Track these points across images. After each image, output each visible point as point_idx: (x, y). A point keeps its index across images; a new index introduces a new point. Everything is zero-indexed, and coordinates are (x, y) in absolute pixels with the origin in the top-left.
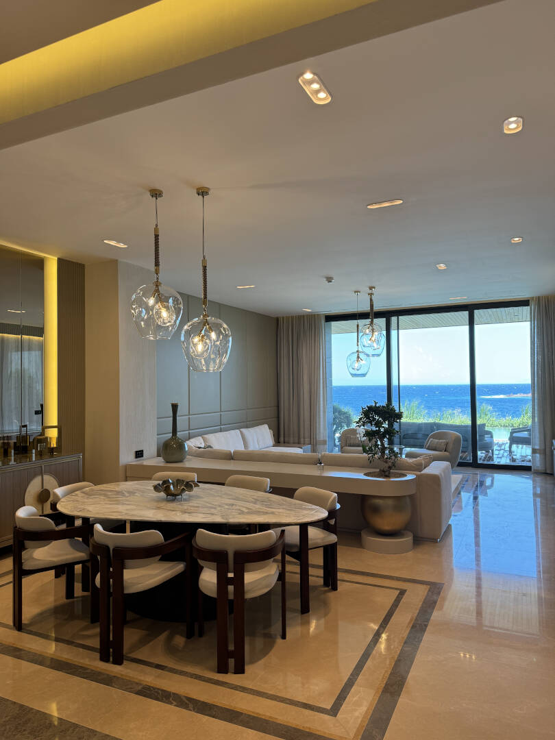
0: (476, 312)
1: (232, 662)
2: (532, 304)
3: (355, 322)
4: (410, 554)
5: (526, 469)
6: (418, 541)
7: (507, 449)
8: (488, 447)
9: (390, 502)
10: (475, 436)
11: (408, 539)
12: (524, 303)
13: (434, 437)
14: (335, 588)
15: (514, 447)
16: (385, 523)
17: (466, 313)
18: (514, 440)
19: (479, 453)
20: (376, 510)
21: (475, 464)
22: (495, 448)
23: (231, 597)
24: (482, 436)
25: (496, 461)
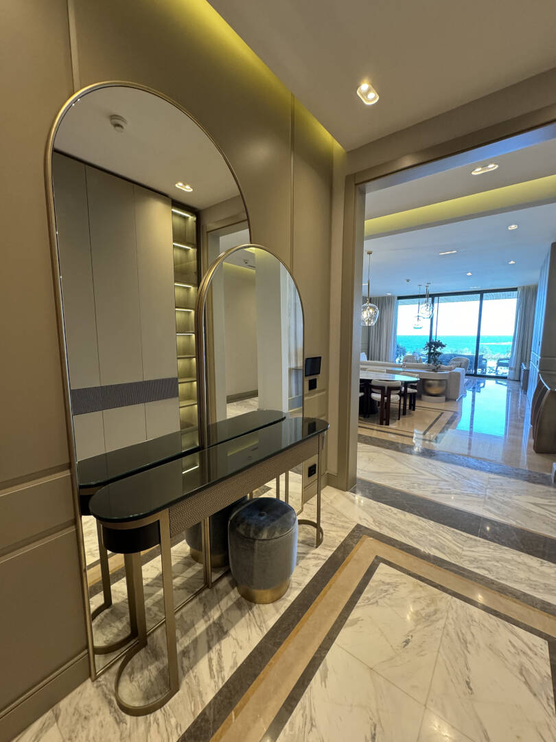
0: (485, 294)
1: (384, 422)
2: (519, 290)
3: (418, 299)
4: (444, 404)
5: (504, 378)
6: (447, 400)
7: (495, 369)
8: (483, 367)
9: (436, 382)
10: (477, 361)
11: (443, 398)
12: (515, 289)
13: (454, 360)
14: (414, 410)
15: (499, 368)
16: (433, 391)
17: (479, 295)
18: (499, 364)
19: (478, 370)
20: (430, 385)
21: (475, 375)
22: (488, 369)
23: (385, 401)
24: (481, 361)
25: (487, 374)
